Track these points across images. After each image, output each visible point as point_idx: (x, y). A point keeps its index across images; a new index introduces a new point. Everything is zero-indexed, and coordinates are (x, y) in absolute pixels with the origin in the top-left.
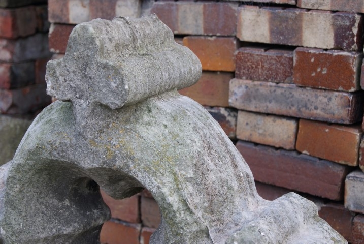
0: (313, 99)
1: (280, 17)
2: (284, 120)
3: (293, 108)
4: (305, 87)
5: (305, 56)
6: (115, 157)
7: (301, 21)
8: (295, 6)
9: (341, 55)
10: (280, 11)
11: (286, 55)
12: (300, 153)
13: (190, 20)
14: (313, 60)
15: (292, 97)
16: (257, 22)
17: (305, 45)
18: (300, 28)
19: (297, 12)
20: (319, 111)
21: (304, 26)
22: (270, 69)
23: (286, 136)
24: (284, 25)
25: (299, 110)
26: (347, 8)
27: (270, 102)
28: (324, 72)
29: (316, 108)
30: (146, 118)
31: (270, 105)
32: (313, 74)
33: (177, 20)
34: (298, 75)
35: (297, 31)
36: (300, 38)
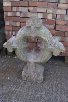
4: (48, 24)
6: (38, 35)
10: (44, 14)
11: (45, 20)
14: (49, 21)
15: (46, 26)
16: (41, 15)
26: (54, 13)
30: (41, 29)
35: (47, 17)
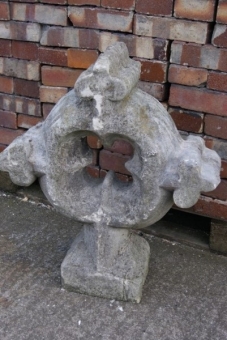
1: (124, 40)
7: (136, 42)
8: (132, 34)
9: (158, 63)
13: (71, 39)
17: (138, 56)
18: (135, 47)
19: (133, 37)
21: (137, 45)
28: (148, 72)
32: (142, 73)
33: (63, 38)
36: (135, 53)
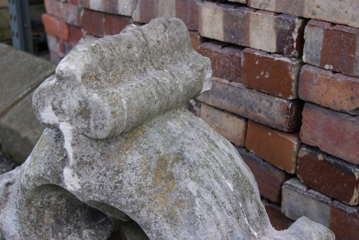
0: (257, 102)
1: (232, 16)
2: (235, 118)
3: (242, 108)
4: (251, 89)
5: (250, 57)
7: (249, 21)
8: (245, 5)
9: (282, 61)
10: (232, 9)
11: (237, 54)
12: (248, 151)
14: (257, 63)
15: (241, 96)
16: (214, 19)
17: (252, 46)
18: (248, 28)
19: (246, 11)
20: (262, 115)
21: (251, 28)
22: (224, 67)
23: (236, 134)
24: (235, 24)
25: (246, 110)
26: (289, 11)
27: (224, 99)
28: (267, 76)
29: (260, 111)
31: (224, 102)
32: (258, 77)
33: (157, 12)
34: (245, 76)
36: (247, 39)
